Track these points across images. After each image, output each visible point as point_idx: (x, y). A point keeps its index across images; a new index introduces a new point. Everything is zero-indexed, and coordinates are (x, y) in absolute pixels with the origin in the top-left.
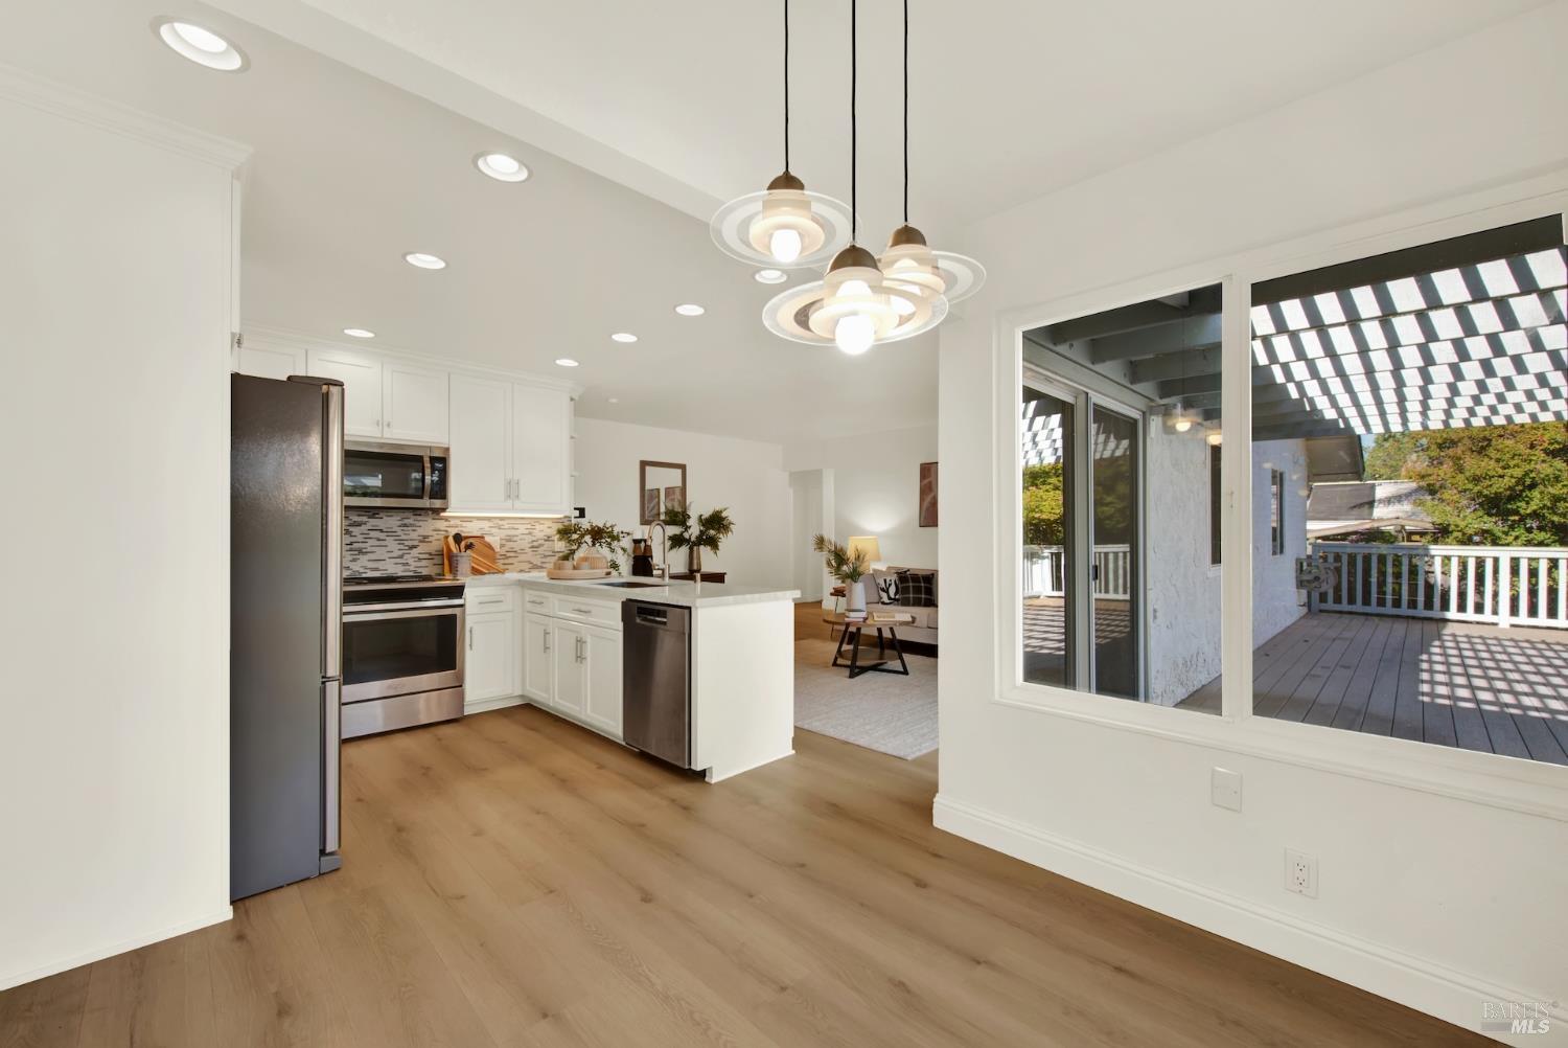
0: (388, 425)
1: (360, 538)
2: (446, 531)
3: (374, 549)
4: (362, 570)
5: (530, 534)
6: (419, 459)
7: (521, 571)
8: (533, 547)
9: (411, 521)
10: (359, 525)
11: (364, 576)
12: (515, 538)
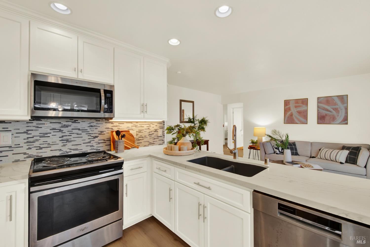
0: (81, 72)
1: (67, 134)
2: (112, 129)
3: (75, 139)
4: (68, 151)
5: (149, 129)
6: (98, 91)
7: (145, 146)
8: (149, 135)
9: (94, 124)
10: (67, 126)
11: (69, 153)
12: (143, 131)
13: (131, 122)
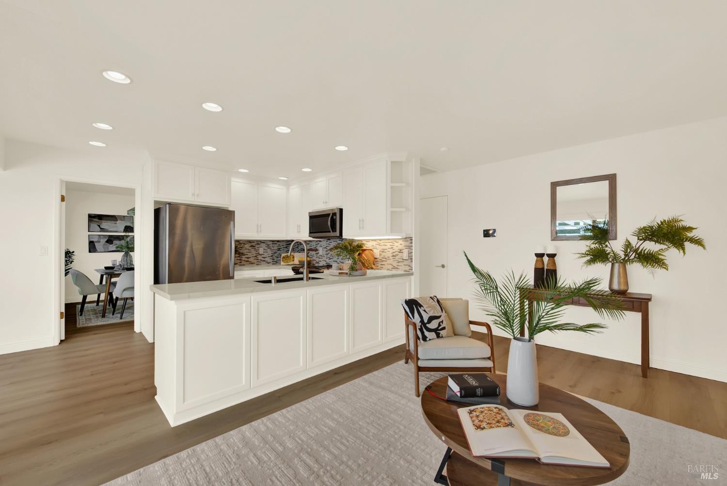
5: (392, 248)
8: (393, 256)
12: (386, 251)
13: (375, 240)
